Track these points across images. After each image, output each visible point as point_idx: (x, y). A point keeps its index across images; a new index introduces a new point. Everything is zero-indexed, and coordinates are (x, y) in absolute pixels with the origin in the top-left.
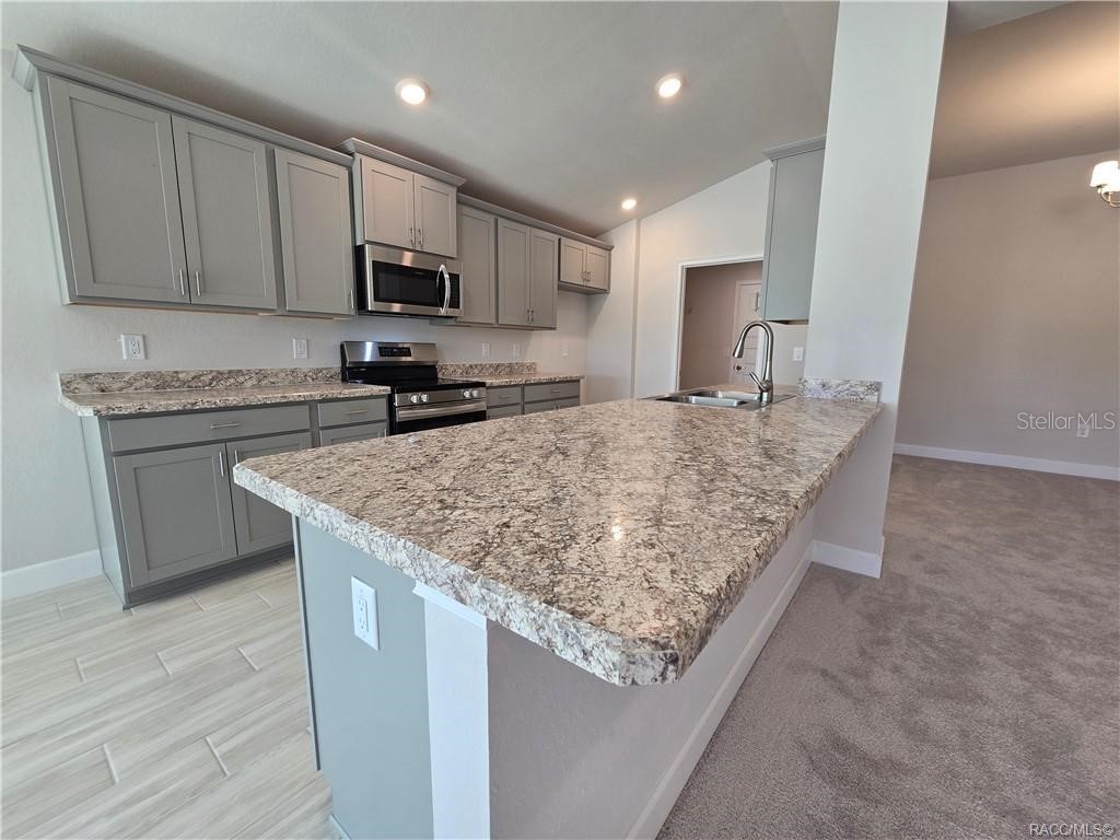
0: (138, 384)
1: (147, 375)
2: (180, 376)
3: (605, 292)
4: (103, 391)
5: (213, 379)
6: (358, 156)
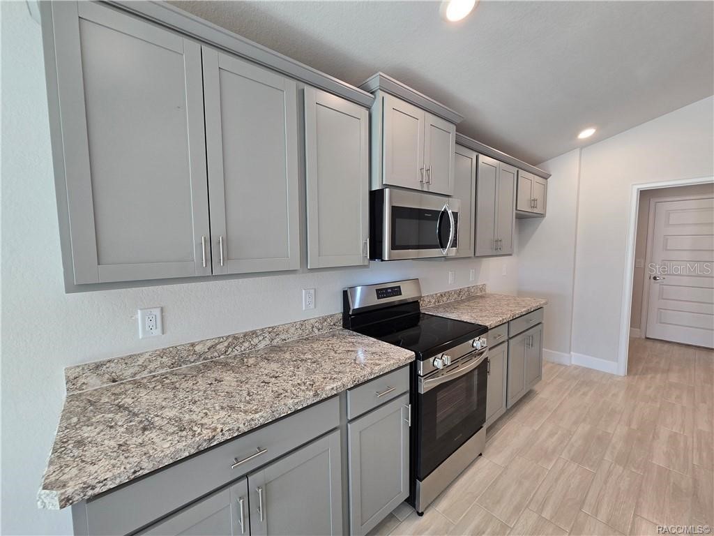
0: (152, 366)
1: (163, 353)
2: (197, 348)
3: (542, 216)
4: (114, 381)
5: (228, 347)
6: (380, 94)
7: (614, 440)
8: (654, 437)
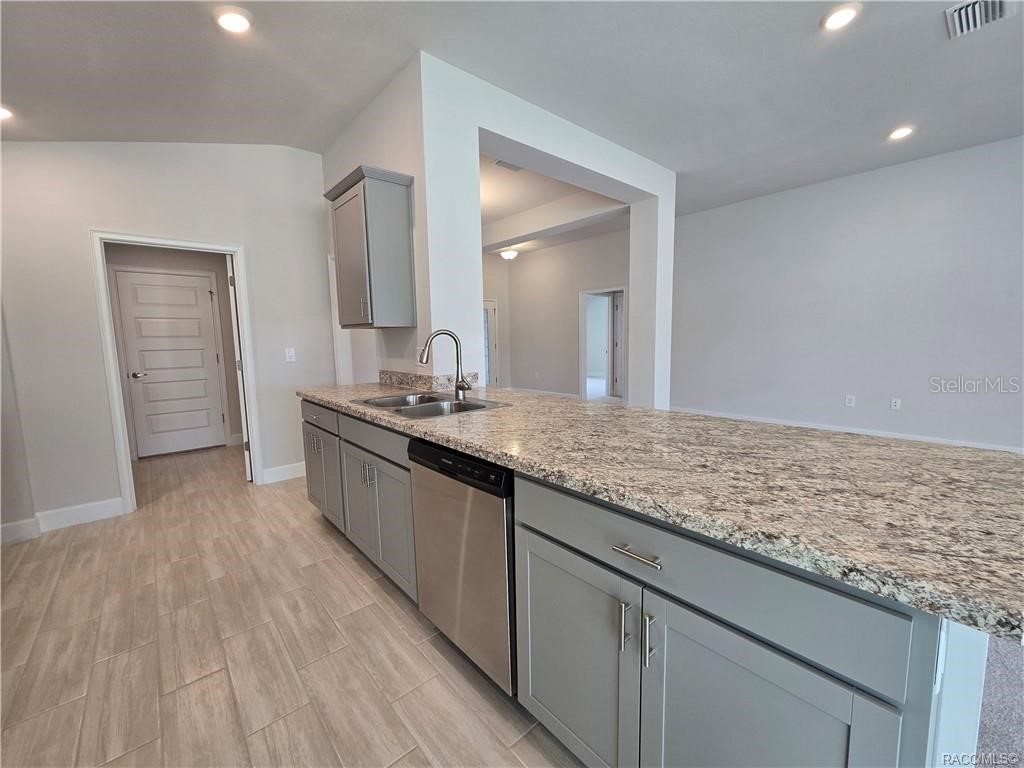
7: (160, 588)
8: (200, 556)
